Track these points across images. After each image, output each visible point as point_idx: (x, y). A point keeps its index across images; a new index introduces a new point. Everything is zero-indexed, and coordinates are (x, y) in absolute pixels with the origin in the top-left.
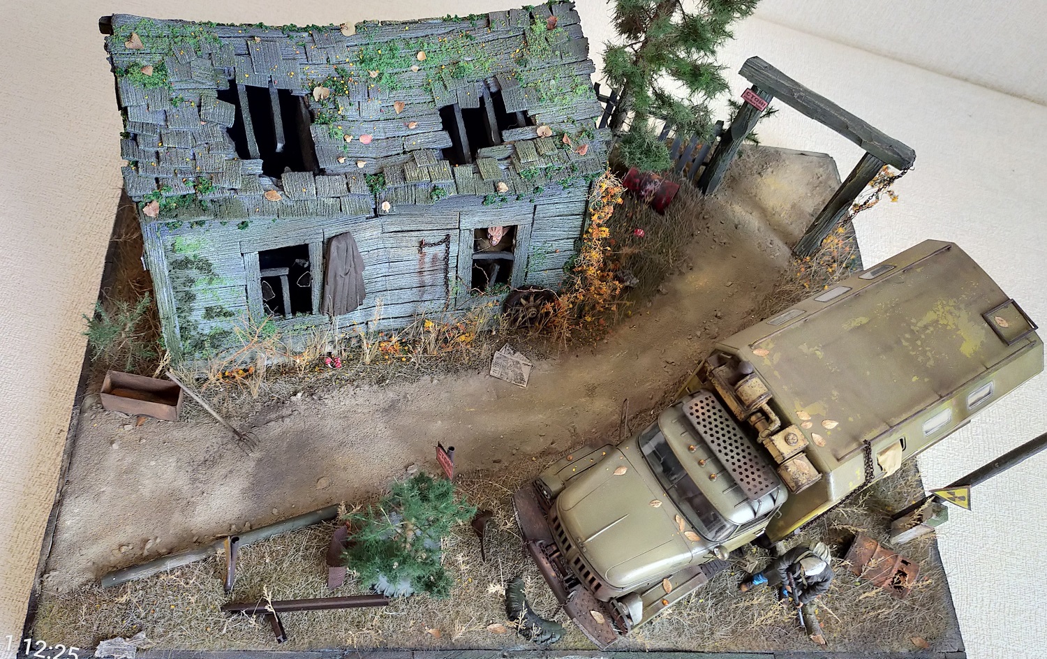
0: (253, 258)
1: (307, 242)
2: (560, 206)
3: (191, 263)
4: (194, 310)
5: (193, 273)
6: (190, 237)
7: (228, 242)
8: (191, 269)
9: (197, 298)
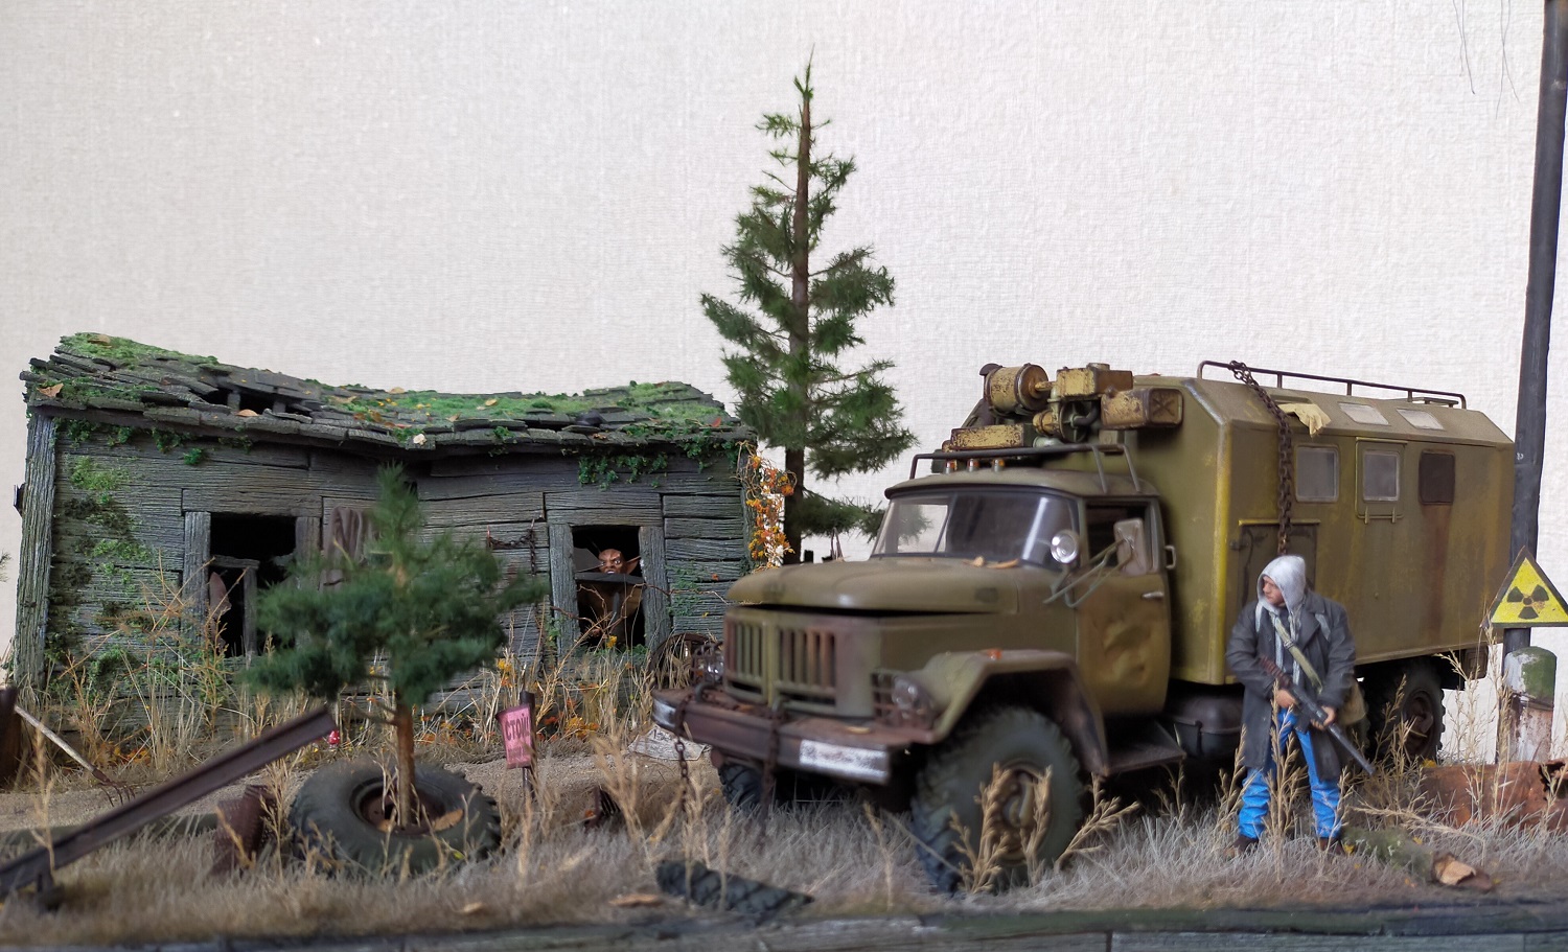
0: (197, 523)
1: (293, 512)
2: (703, 500)
3: (97, 511)
4: (82, 602)
5: (95, 528)
6: (103, 464)
7: (164, 484)
8: (93, 521)
9: (93, 580)
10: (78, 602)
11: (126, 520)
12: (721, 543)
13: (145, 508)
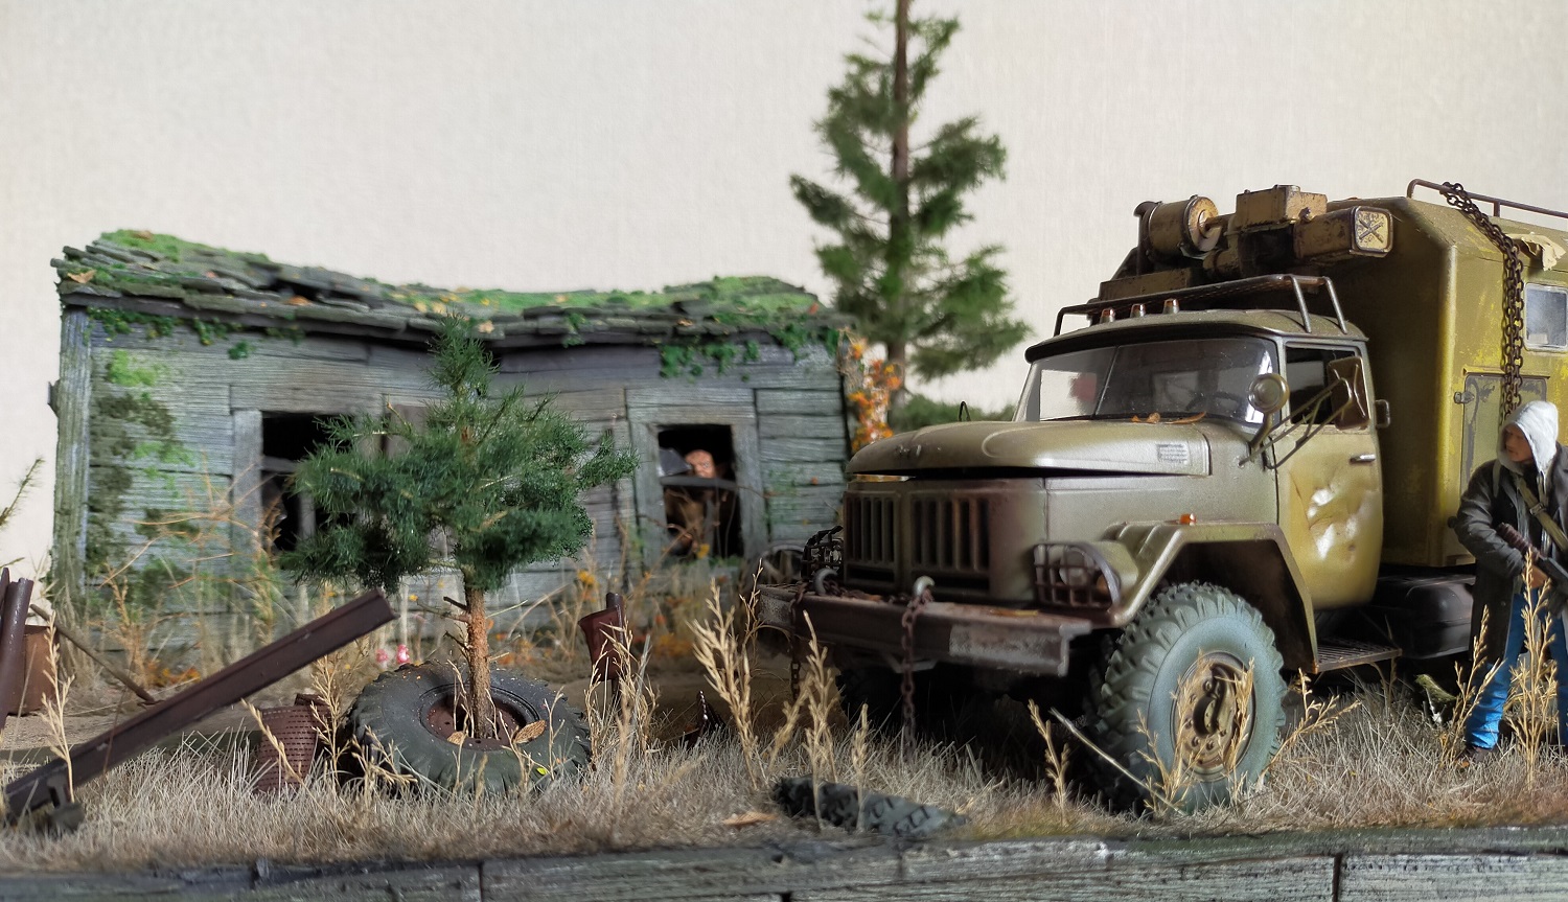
0: (250, 422)
1: (351, 411)
2: (799, 395)
3: (136, 409)
4: (122, 510)
5: (135, 429)
6: (142, 358)
7: (210, 380)
8: (133, 420)
9: (134, 485)
10: (117, 509)
11: (168, 419)
12: (818, 442)
13: (191, 407)
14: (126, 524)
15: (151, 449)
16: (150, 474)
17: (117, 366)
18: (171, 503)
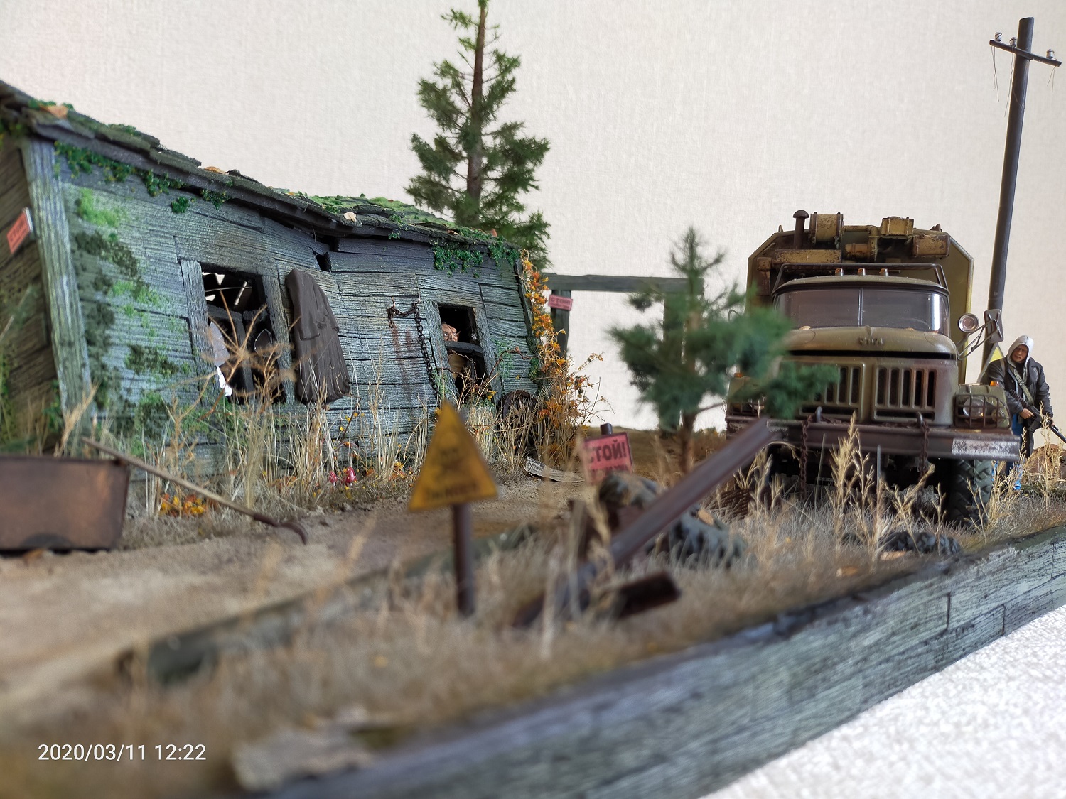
0: (192, 271)
1: (260, 271)
2: (499, 291)
3: (106, 248)
4: (111, 344)
5: (109, 268)
6: (103, 199)
7: (159, 229)
8: (106, 258)
9: (117, 321)
10: (107, 344)
11: (135, 262)
12: (514, 324)
13: (148, 251)
14: (117, 358)
15: (126, 288)
16: (128, 312)
17: (85, 203)
18: (149, 340)
